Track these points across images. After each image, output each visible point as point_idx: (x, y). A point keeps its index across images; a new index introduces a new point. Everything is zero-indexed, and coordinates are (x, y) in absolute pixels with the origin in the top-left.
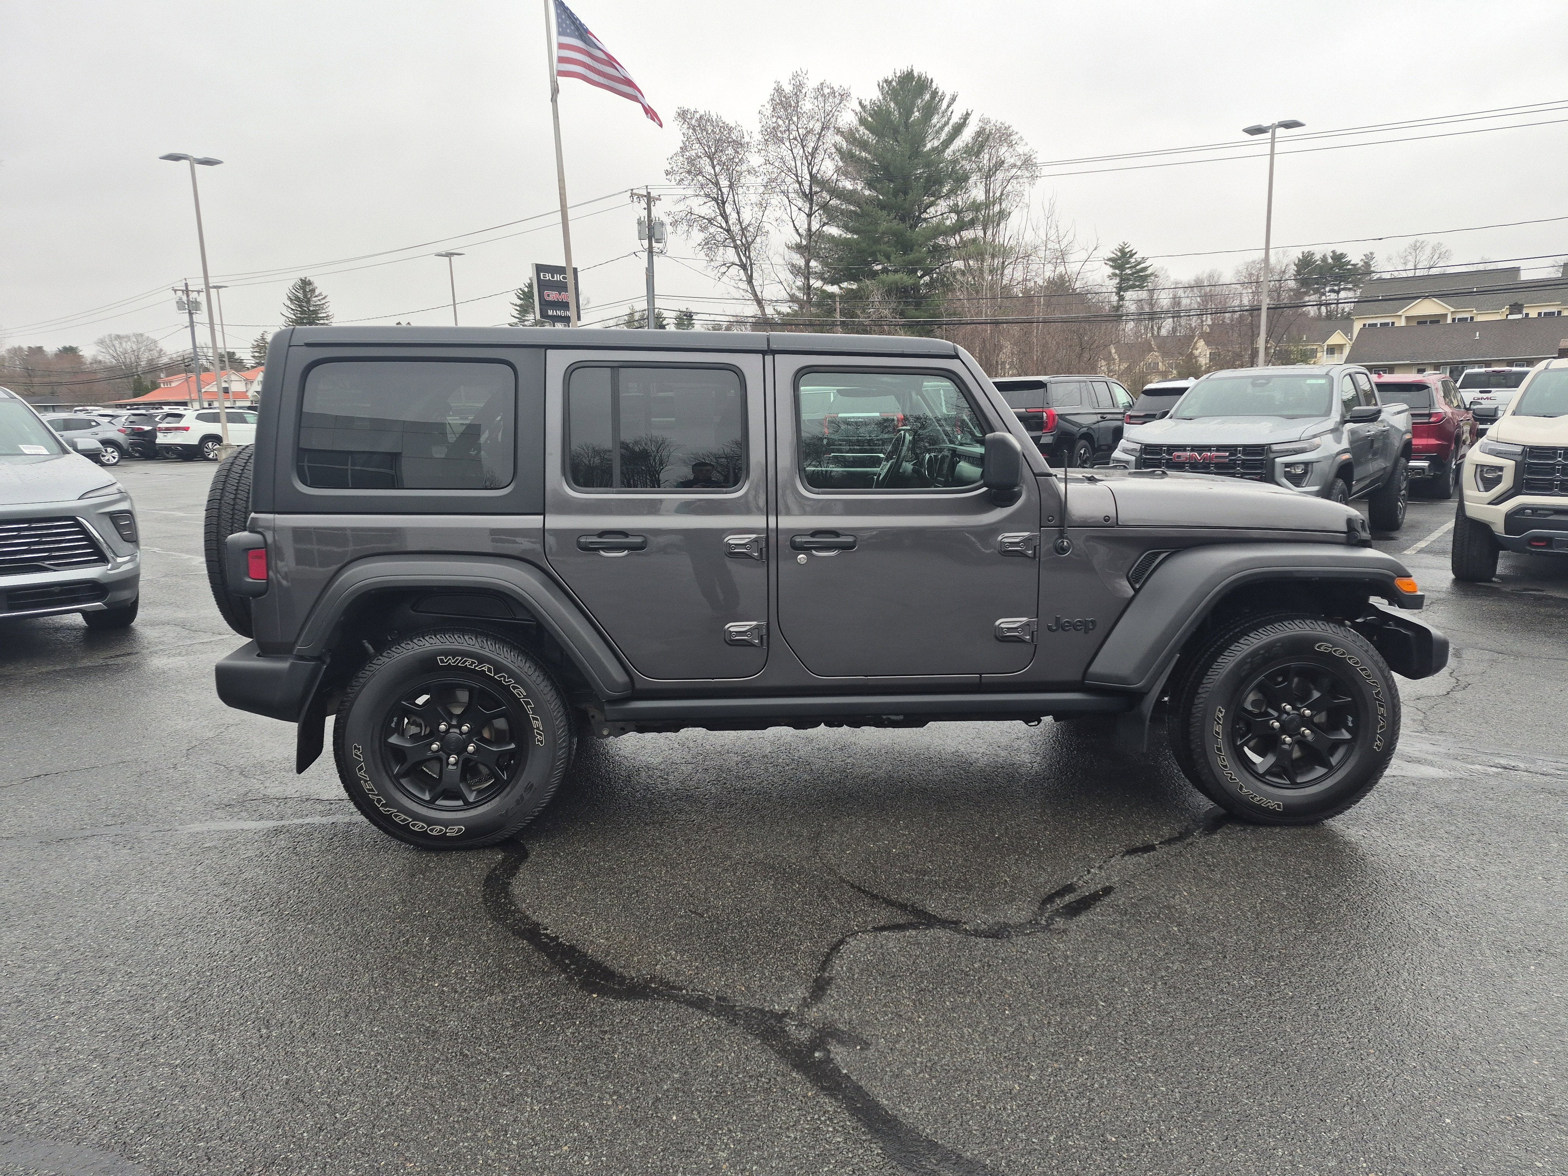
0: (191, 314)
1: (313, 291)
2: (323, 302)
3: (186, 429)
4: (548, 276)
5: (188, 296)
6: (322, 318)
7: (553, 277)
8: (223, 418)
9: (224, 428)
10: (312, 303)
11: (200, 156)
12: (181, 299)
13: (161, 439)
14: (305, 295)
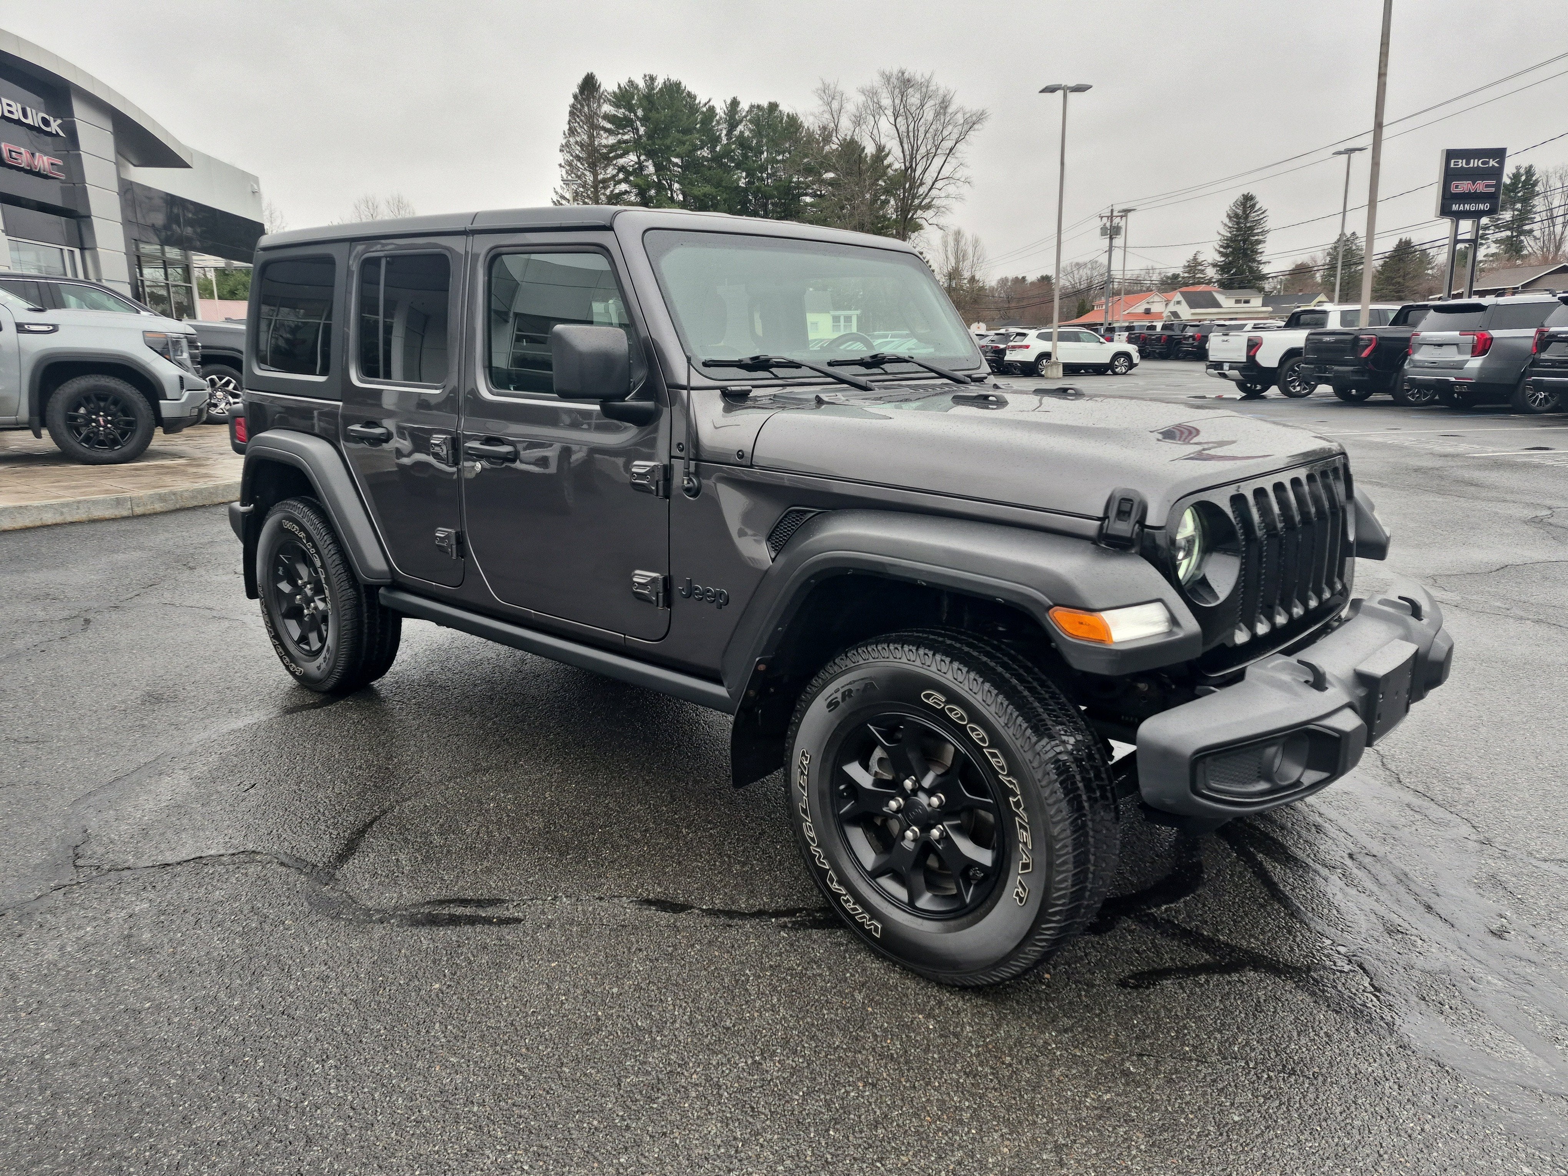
0: (1111, 238)
1: (1253, 206)
2: (1262, 216)
3: (1027, 347)
4: (1462, 163)
5: (1111, 222)
6: (1257, 234)
7: (1468, 163)
8: (1055, 337)
9: (1054, 346)
10: (1250, 219)
11: (1072, 84)
12: (1105, 225)
13: (1010, 357)
14: (1244, 211)
